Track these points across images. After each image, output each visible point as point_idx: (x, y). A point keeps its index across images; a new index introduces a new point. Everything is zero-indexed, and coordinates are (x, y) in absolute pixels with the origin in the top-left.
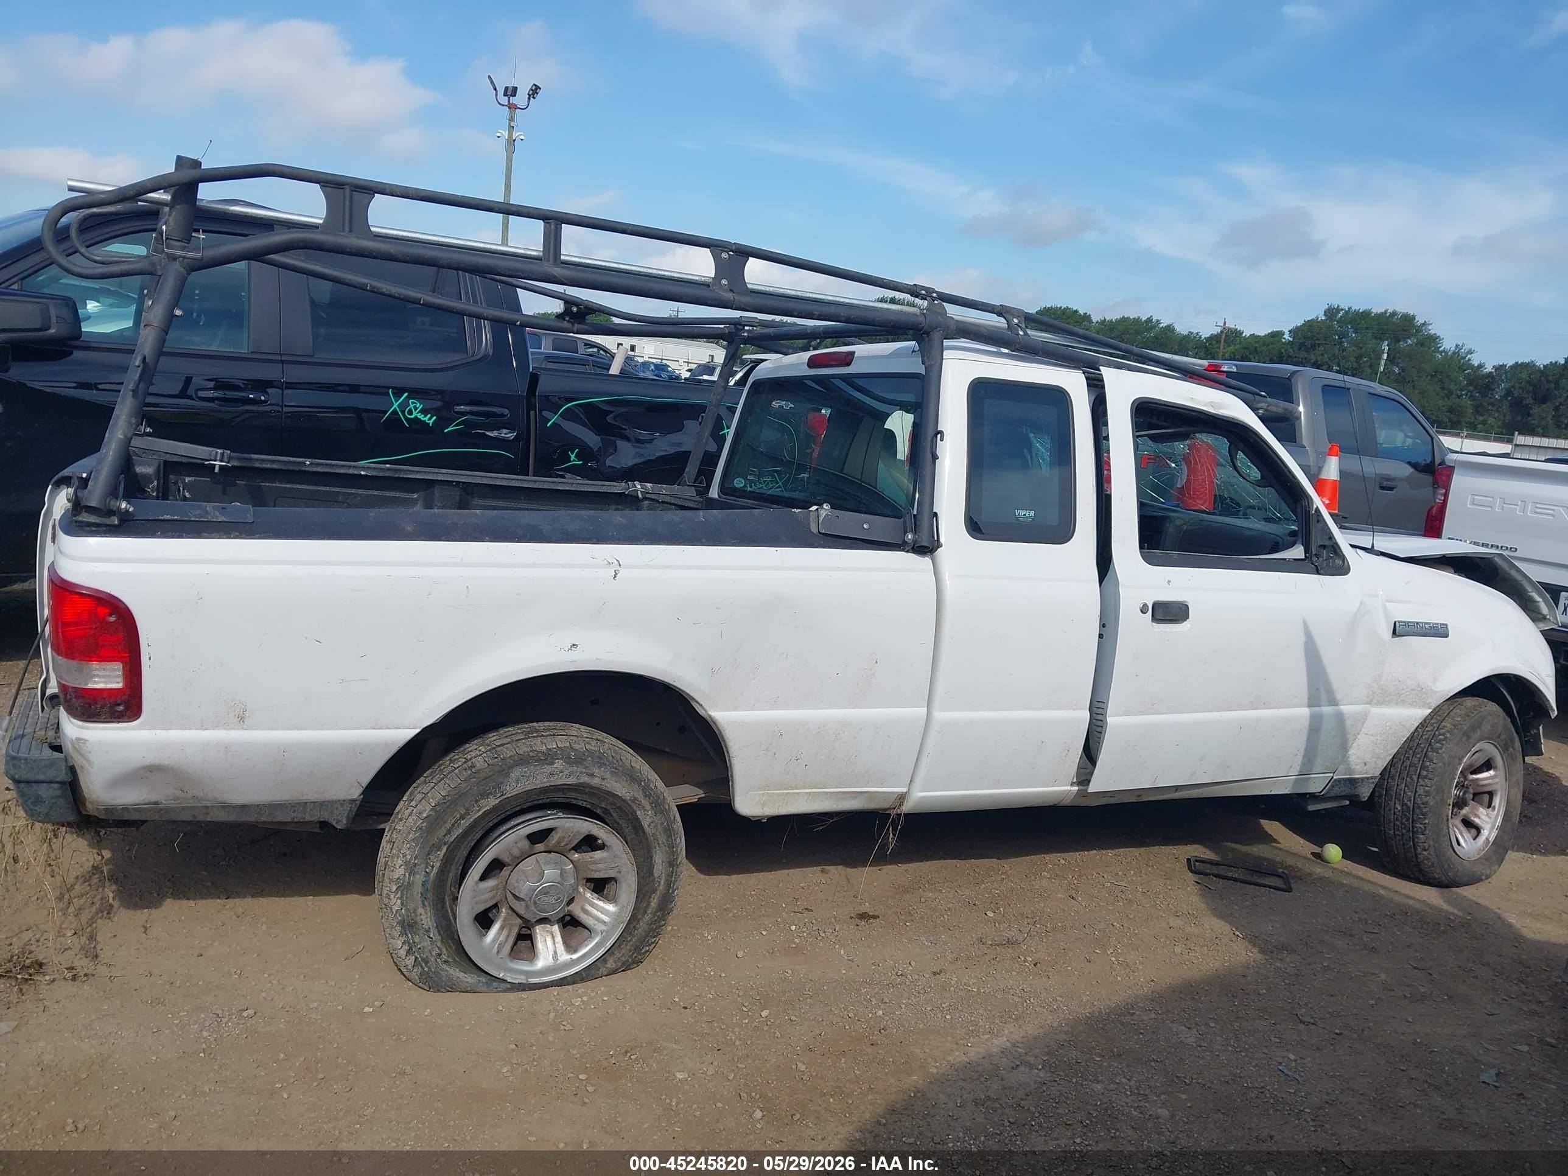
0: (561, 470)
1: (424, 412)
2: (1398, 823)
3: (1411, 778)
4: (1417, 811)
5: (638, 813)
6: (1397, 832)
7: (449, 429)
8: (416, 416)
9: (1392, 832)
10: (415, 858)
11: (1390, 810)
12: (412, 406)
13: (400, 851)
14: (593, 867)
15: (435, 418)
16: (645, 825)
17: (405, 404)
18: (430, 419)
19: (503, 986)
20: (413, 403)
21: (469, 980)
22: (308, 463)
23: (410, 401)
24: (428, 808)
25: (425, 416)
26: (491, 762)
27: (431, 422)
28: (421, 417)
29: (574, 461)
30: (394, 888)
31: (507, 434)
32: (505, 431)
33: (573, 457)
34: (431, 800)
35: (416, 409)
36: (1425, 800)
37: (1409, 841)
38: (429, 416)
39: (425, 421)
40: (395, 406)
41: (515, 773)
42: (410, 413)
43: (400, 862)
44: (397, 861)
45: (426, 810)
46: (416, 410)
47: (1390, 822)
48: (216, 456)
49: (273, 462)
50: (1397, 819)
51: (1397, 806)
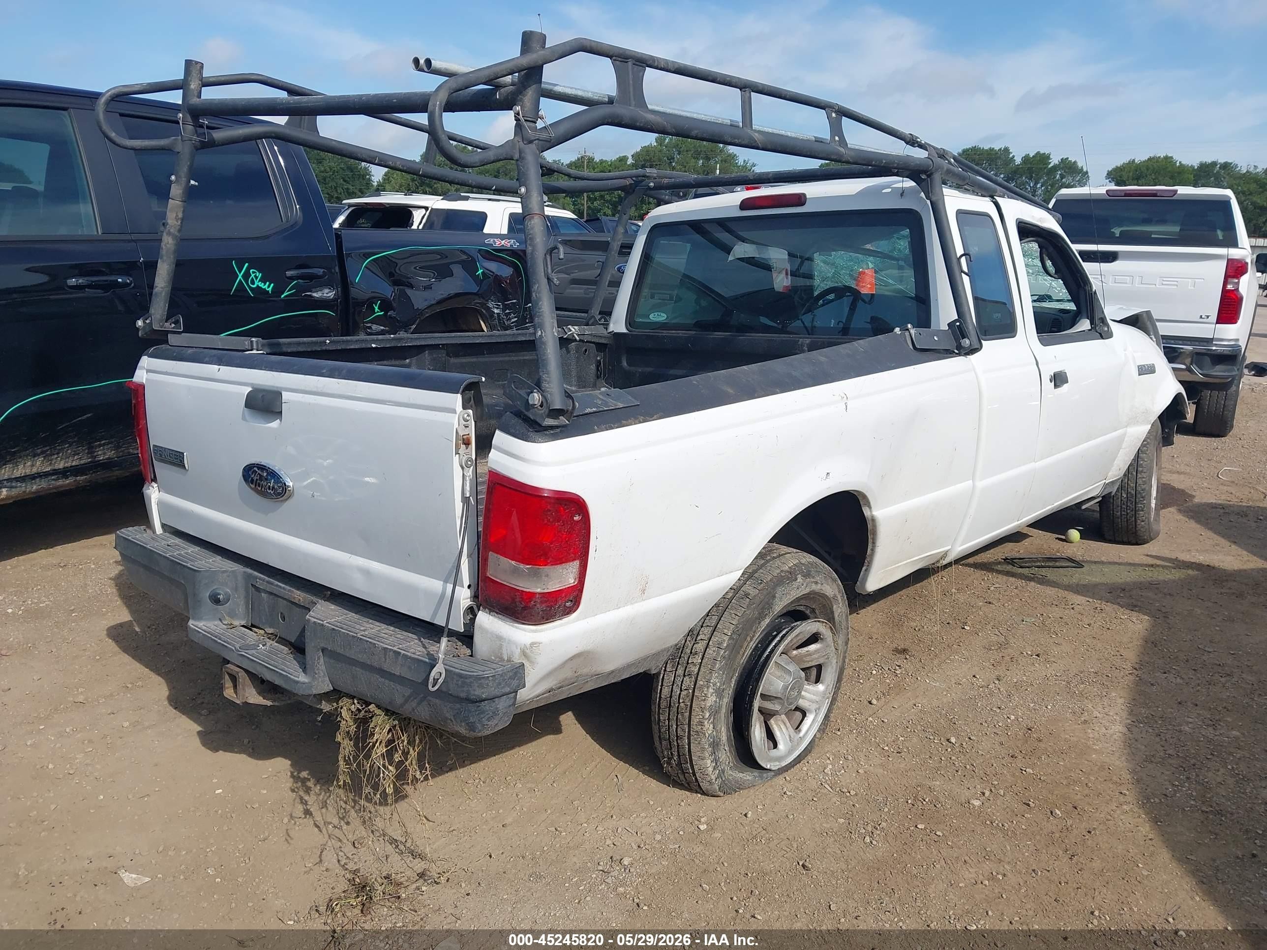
0: (367, 323)
1: (263, 280)
2: (1124, 506)
3: (1132, 474)
4: (1139, 496)
5: (835, 607)
6: (1123, 513)
7: (285, 294)
8: (258, 286)
9: (1119, 513)
10: (724, 684)
11: (1118, 498)
12: (253, 275)
13: (708, 681)
14: (808, 658)
15: (272, 285)
16: (836, 615)
17: (247, 276)
18: (269, 287)
19: (771, 774)
20: (254, 272)
21: (748, 778)
22: (328, 341)
23: (251, 271)
24: (726, 638)
25: (265, 285)
26: (759, 588)
27: (270, 289)
28: (261, 285)
29: (378, 312)
30: (707, 715)
31: (328, 293)
32: (327, 291)
33: (376, 309)
34: (726, 631)
35: (256, 278)
36: (1143, 487)
37: (1132, 517)
38: (268, 283)
39: (265, 289)
40: (240, 277)
41: (779, 591)
42: (253, 283)
43: (711, 690)
44: (708, 691)
45: (724, 640)
46: (258, 281)
47: (1118, 506)
48: (252, 345)
49: (299, 344)
50: (1124, 504)
51: (1123, 495)
